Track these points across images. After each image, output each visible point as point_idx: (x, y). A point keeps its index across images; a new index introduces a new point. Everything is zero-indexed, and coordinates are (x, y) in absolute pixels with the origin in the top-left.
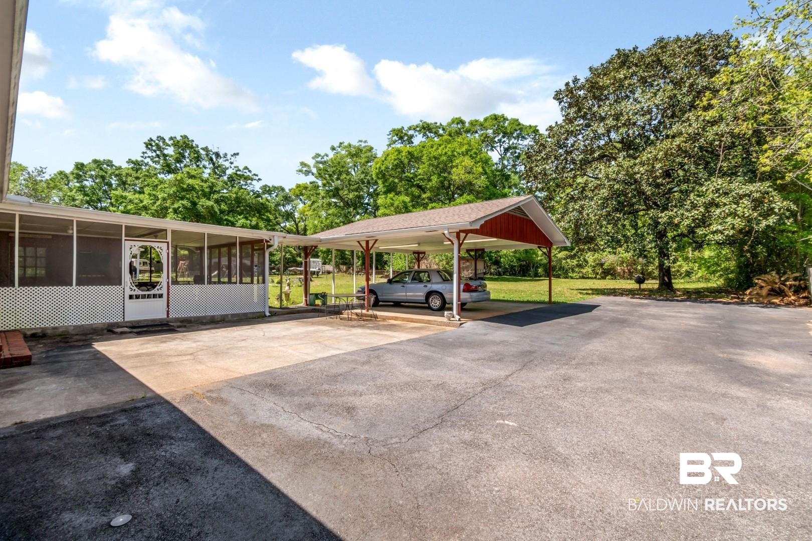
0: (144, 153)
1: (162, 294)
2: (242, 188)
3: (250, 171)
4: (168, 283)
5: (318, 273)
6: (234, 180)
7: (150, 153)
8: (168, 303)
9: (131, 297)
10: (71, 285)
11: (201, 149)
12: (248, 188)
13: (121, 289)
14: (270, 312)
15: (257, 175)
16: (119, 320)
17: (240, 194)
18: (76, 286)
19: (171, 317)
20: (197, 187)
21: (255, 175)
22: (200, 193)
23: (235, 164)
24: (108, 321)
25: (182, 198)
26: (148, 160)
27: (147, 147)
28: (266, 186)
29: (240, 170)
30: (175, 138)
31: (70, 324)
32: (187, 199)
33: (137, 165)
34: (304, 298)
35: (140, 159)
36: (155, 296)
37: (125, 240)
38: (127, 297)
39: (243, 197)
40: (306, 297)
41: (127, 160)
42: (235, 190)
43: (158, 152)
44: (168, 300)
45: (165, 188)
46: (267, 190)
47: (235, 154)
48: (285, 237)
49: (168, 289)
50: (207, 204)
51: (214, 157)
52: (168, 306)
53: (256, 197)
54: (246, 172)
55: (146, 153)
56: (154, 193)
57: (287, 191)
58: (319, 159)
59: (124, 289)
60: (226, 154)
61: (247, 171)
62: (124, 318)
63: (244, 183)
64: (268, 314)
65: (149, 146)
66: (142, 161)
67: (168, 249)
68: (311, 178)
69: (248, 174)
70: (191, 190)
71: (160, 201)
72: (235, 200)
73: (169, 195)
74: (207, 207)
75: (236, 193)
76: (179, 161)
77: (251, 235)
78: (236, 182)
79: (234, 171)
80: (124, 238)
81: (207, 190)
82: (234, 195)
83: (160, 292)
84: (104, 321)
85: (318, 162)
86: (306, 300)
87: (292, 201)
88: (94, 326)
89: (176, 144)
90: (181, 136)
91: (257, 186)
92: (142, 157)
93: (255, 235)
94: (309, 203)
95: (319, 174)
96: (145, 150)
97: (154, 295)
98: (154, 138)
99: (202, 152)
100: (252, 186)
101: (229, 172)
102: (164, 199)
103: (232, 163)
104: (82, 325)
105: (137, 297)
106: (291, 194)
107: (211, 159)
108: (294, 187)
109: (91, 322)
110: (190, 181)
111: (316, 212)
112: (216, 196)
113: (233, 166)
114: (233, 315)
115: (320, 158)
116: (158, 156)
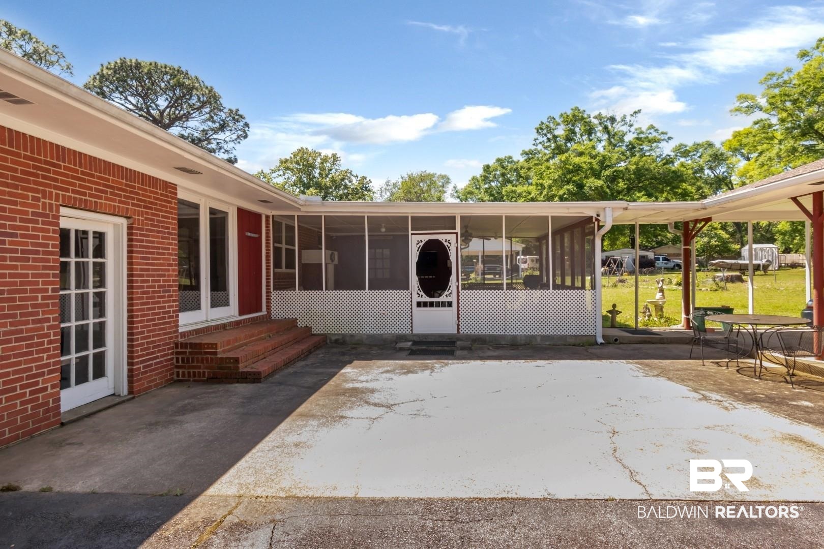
0: (535, 140)
1: (451, 302)
2: (645, 156)
3: (656, 130)
4: (458, 287)
5: (765, 268)
6: (634, 148)
7: (541, 139)
8: (458, 314)
9: (419, 304)
10: (364, 289)
11: (594, 118)
12: (653, 154)
13: (409, 294)
14: (604, 337)
15: (666, 133)
16: (407, 332)
17: (641, 164)
18: (369, 290)
19: (462, 333)
20: (584, 165)
21: (663, 133)
22: (589, 172)
23: (636, 126)
24: (397, 332)
25: (568, 183)
26: (540, 147)
27: (538, 132)
28: (681, 145)
29: (642, 133)
30: (565, 113)
31: (364, 332)
32: (573, 182)
33: (529, 155)
34: (684, 316)
35: (533, 148)
36: (443, 304)
37: (412, 234)
38: (414, 304)
39: (646, 166)
40: (687, 312)
41: (522, 152)
42: (634, 159)
43: (549, 136)
44: (458, 311)
45: (550, 173)
46: (683, 152)
47: (635, 113)
48: (626, 209)
49: (458, 296)
50: (596, 184)
51: (609, 124)
52: (458, 318)
53: (664, 164)
54: (651, 133)
55: (537, 139)
56: (541, 181)
57: (718, 145)
58: (774, 81)
59: (411, 294)
60: (625, 117)
61: (652, 131)
62: (412, 330)
63: (648, 148)
64: (600, 340)
65: (540, 131)
66: (536, 149)
67: (457, 242)
68: (758, 115)
69: (654, 134)
70: (579, 170)
71: (546, 190)
72: (634, 173)
73: (555, 181)
74: (596, 188)
75: (637, 164)
76: (569, 139)
77: (566, 211)
78: (637, 149)
79: (635, 135)
80: (410, 232)
81: (597, 167)
82: (634, 167)
83: (449, 299)
84: (393, 332)
85: (770, 87)
86: (688, 320)
87: (727, 159)
88: (384, 337)
89: (566, 121)
90: (572, 110)
91: (667, 149)
92: (534, 145)
93: (571, 211)
94: (753, 156)
95: (771, 104)
96: (536, 135)
97: (442, 302)
98: (545, 121)
99: (596, 122)
100: (659, 150)
101: (629, 138)
102: (550, 187)
103: (631, 126)
104: (374, 335)
105: (425, 304)
106: (724, 150)
107: (606, 128)
108: (731, 138)
109: (382, 332)
110: (577, 160)
111: (766, 167)
112: (608, 172)
113: (633, 129)
114: (545, 338)
115: (774, 79)
116: (549, 140)
